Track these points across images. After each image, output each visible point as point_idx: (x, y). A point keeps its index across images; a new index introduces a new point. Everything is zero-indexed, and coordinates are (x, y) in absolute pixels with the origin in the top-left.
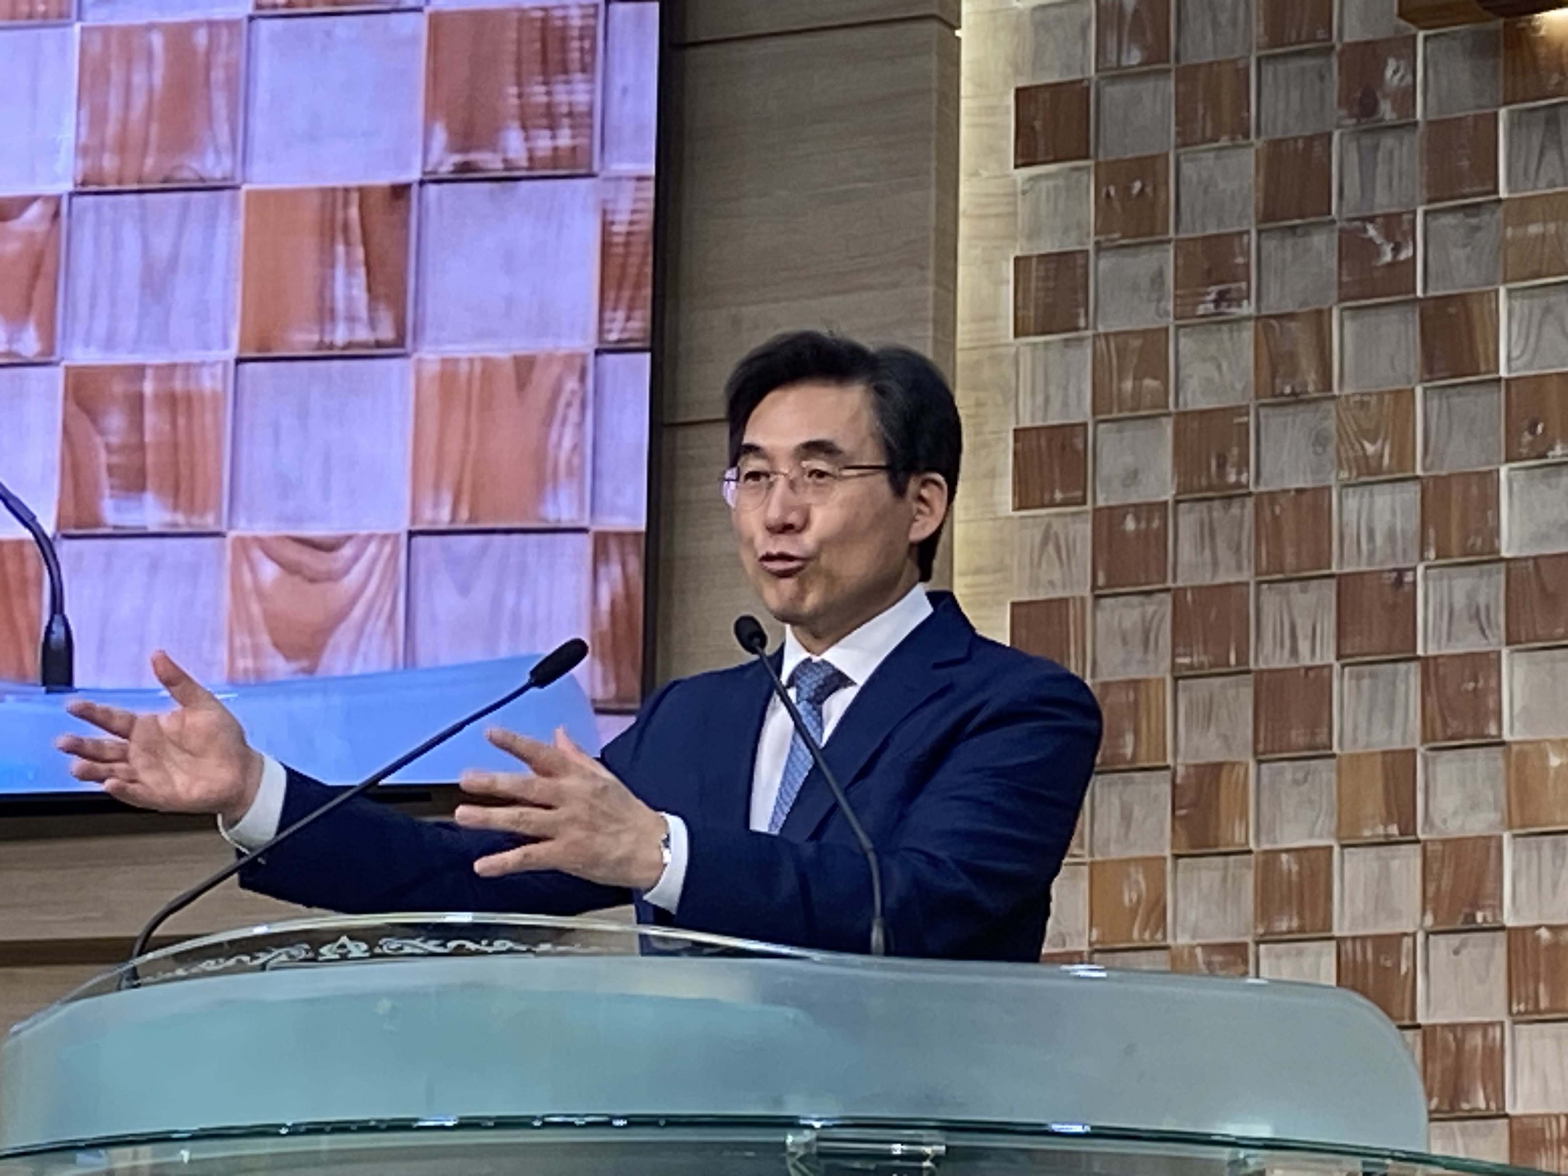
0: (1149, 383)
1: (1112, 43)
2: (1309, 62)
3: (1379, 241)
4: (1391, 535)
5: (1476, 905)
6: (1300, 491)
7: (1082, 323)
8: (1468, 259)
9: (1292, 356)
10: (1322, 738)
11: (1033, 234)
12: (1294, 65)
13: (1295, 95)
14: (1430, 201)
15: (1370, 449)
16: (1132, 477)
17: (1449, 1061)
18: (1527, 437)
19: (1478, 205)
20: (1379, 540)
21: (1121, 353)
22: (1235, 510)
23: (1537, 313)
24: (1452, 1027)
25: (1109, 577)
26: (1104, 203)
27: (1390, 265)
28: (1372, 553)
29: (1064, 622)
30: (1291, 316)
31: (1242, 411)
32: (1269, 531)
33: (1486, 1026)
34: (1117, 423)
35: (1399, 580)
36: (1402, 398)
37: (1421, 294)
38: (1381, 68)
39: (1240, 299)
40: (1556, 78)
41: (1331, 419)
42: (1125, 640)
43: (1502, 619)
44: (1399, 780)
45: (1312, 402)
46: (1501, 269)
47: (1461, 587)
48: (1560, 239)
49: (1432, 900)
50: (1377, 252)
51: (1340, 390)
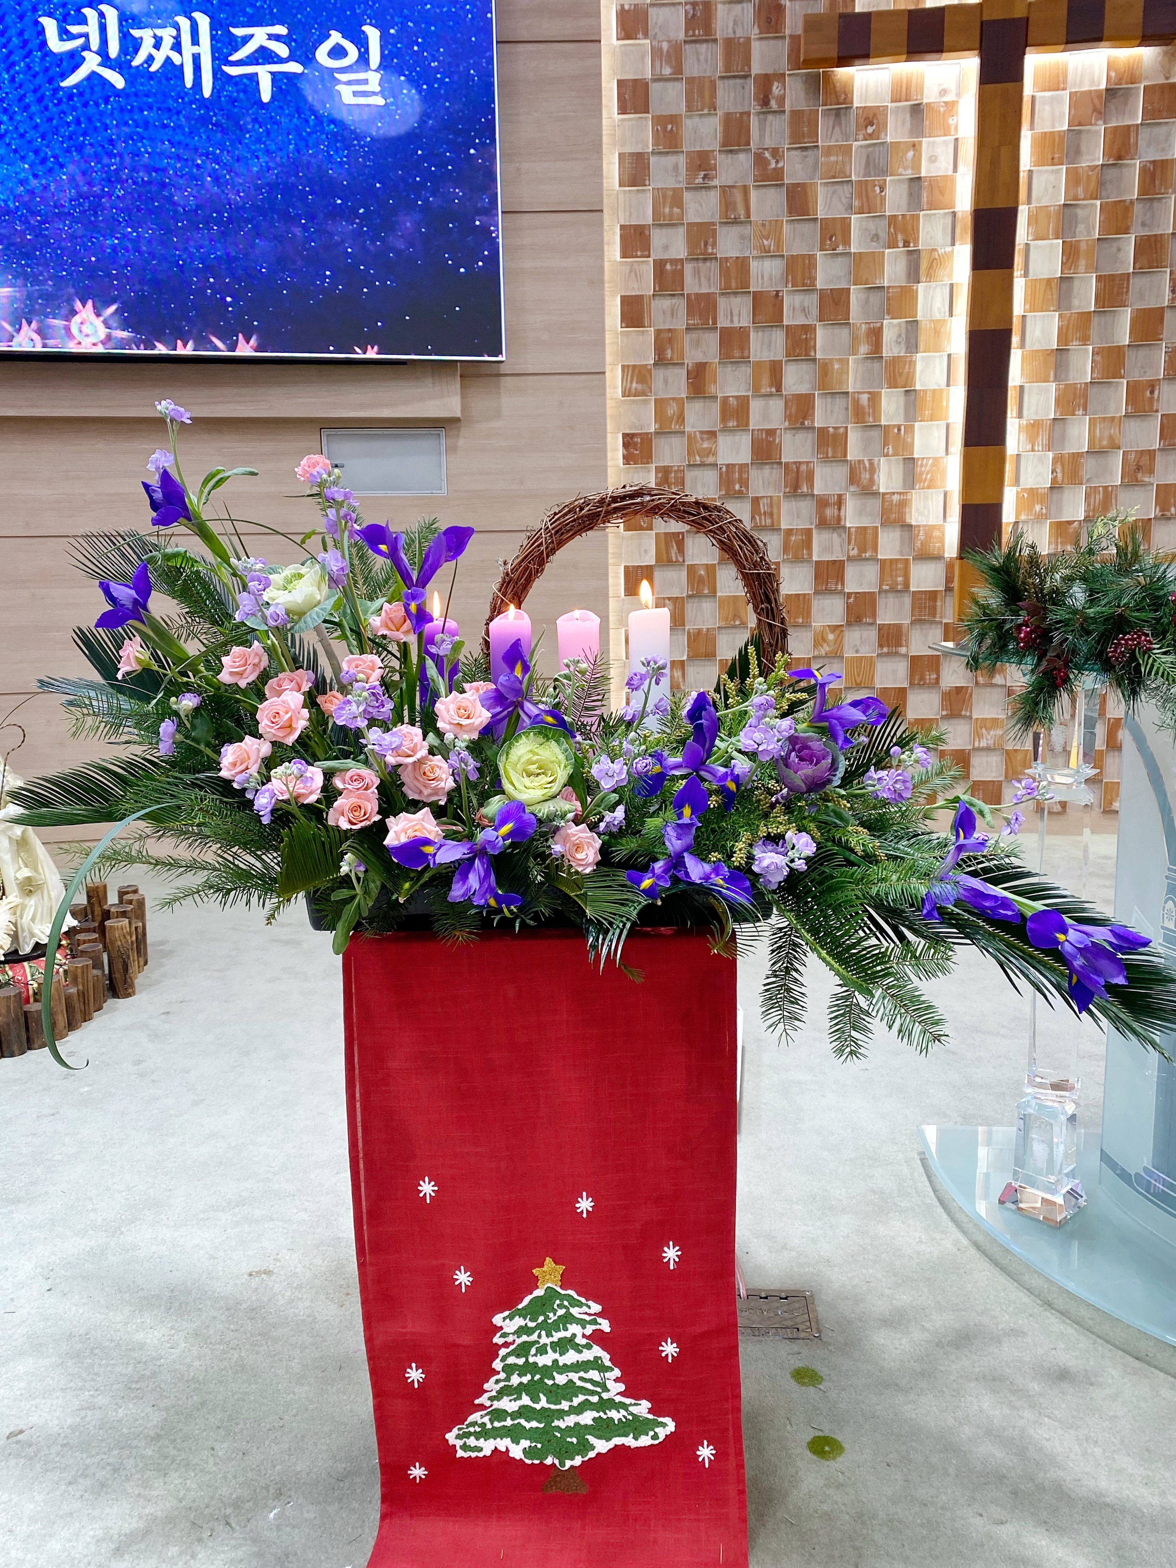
0: (676, 210)
1: (658, 65)
2: (738, 81)
3: (770, 158)
4: (771, 276)
5: (805, 418)
6: (738, 258)
7: (647, 183)
8: (803, 169)
9: (735, 203)
10: (746, 354)
11: (626, 142)
12: (732, 82)
13: (732, 95)
14: (791, 144)
15: (766, 242)
16: (666, 248)
17: (794, 475)
18: (828, 242)
19: (806, 148)
20: (766, 279)
21: (664, 196)
22: (708, 264)
24: (795, 463)
25: (660, 287)
26: (656, 133)
27: (774, 169)
28: (763, 284)
29: (642, 305)
30: (734, 187)
31: (713, 224)
32: (725, 273)
33: (807, 463)
34: (661, 225)
35: (777, 295)
36: (778, 224)
37: (786, 182)
38: (771, 86)
39: (712, 179)
40: (843, 97)
41: (747, 230)
42: (664, 313)
43: (815, 312)
44: (775, 371)
45: (741, 222)
46: (818, 174)
47: (798, 299)
48: (843, 163)
49: (788, 417)
50: (769, 163)
51: (753, 218)
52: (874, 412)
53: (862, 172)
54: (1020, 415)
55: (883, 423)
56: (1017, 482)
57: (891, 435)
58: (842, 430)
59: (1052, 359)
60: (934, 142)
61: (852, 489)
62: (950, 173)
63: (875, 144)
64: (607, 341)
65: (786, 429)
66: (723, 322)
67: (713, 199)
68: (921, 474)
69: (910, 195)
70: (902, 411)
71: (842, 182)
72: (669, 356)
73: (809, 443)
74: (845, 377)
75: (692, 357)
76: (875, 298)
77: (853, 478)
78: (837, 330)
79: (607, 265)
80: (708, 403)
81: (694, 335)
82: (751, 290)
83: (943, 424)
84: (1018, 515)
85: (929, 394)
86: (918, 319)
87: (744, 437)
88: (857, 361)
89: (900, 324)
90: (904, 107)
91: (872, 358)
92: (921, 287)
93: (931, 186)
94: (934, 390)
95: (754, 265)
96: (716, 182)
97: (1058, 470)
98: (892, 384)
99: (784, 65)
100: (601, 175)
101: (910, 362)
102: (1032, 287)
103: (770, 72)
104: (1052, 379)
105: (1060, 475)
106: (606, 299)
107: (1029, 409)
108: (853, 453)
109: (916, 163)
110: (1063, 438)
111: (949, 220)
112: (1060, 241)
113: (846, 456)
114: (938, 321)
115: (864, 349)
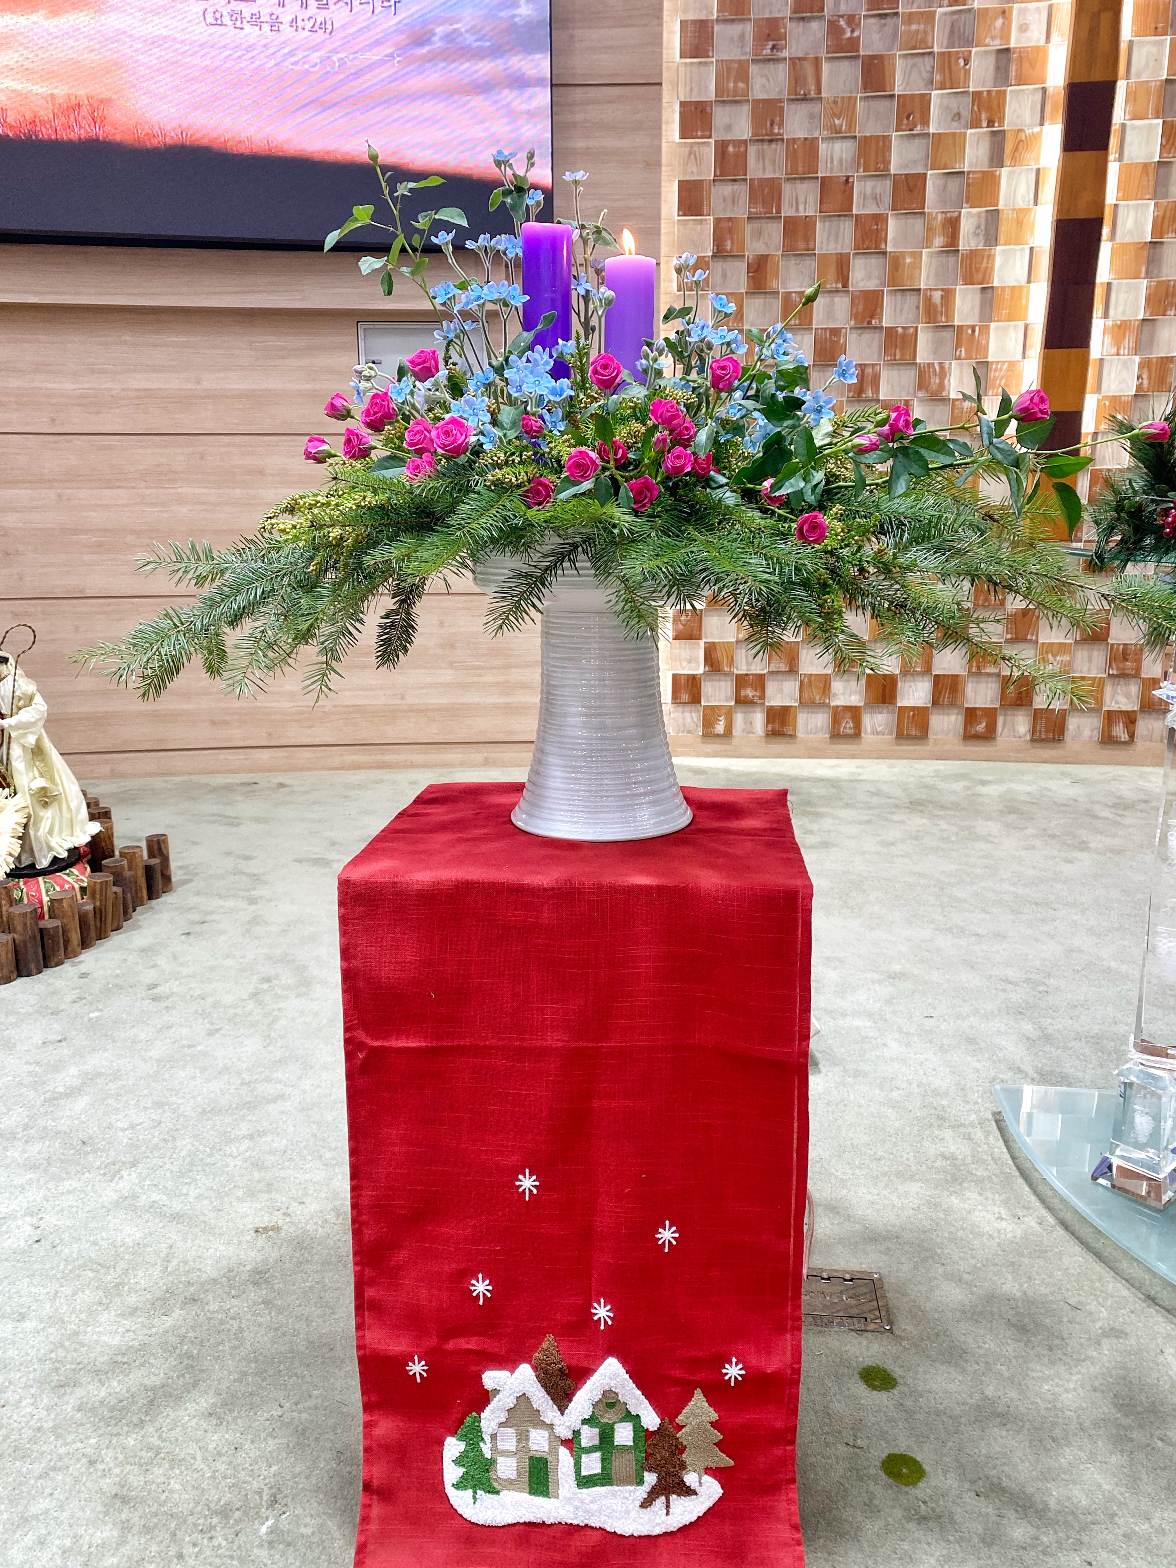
0: (741, 85)
3: (845, 26)
4: (841, 160)
5: (872, 317)
6: (806, 139)
7: (710, 54)
8: (880, 39)
9: (805, 77)
10: (811, 246)
14: (868, 10)
15: (837, 122)
16: (729, 128)
18: (905, 121)
19: (885, 15)
20: (835, 163)
21: (729, 70)
22: (773, 146)
23: (909, 67)
24: (860, 365)
25: (721, 171)
27: (849, 39)
28: (832, 169)
29: (701, 191)
32: (792, 156)
33: (873, 365)
34: (723, 102)
35: (847, 181)
36: (852, 100)
37: (862, 53)
39: (781, 50)
41: (816, 108)
42: (725, 200)
43: (888, 200)
44: (842, 266)
45: (812, 99)
46: (897, 44)
47: (869, 185)
48: (925, 32)
49: (854, 315)
50: (844, 32)
51: (824, 95)
52: (947, 311)
53: (945, 42)
54: (1106, 315)
55: (956, 323)
56: (1098, 389)
57: (964, 336)
58: (911, 330)
59: (1145, 253)
60: (1026, 9)
61: (920, 394)
62: (1042, 43)
63: (960, 11)
64: (663, 231)
65: (851, 328)
66: (787, 211)
67: (782, 72)
68: (995, 379)
69: (997, 68)
70: (977, 310)
71: (923, 54)
72: (729, 248)
73: (876, 343)
74: (917, 271)
75: (754, 248)
76: (954, 185)
77: (922, 383)
78: (911, 221)
79: (664, 146)
80: (770, 300)
81: (757, 224)
82: (820, 175)
83: (1021, 324)
84: (1097, 425)
85: (1007, 291)
86: (1000, 207)
87: (806, 337)
88: (931, 255)
89: (979, 214)
91: (947, 252)
92: (1004, 172)
93: (1020, 58)
94: (1013, 287)
95: (823, 147)
96: (785, 54)
97: (1145, 376)
98: (969, 280)
100: (661, 44)
101: (989, 256)
102: (1126, 171)
104: (1143, 275)
105: (1146, 382)
106: (663, 184)
107: (1116, 309)
108: (923, 355)
109: (1005, 34)
110: (1152, 340)
111: (1038, 97)
112: (1160, 121)
113: (915, 358)
114: (1022, 210)
115: (939, 241)
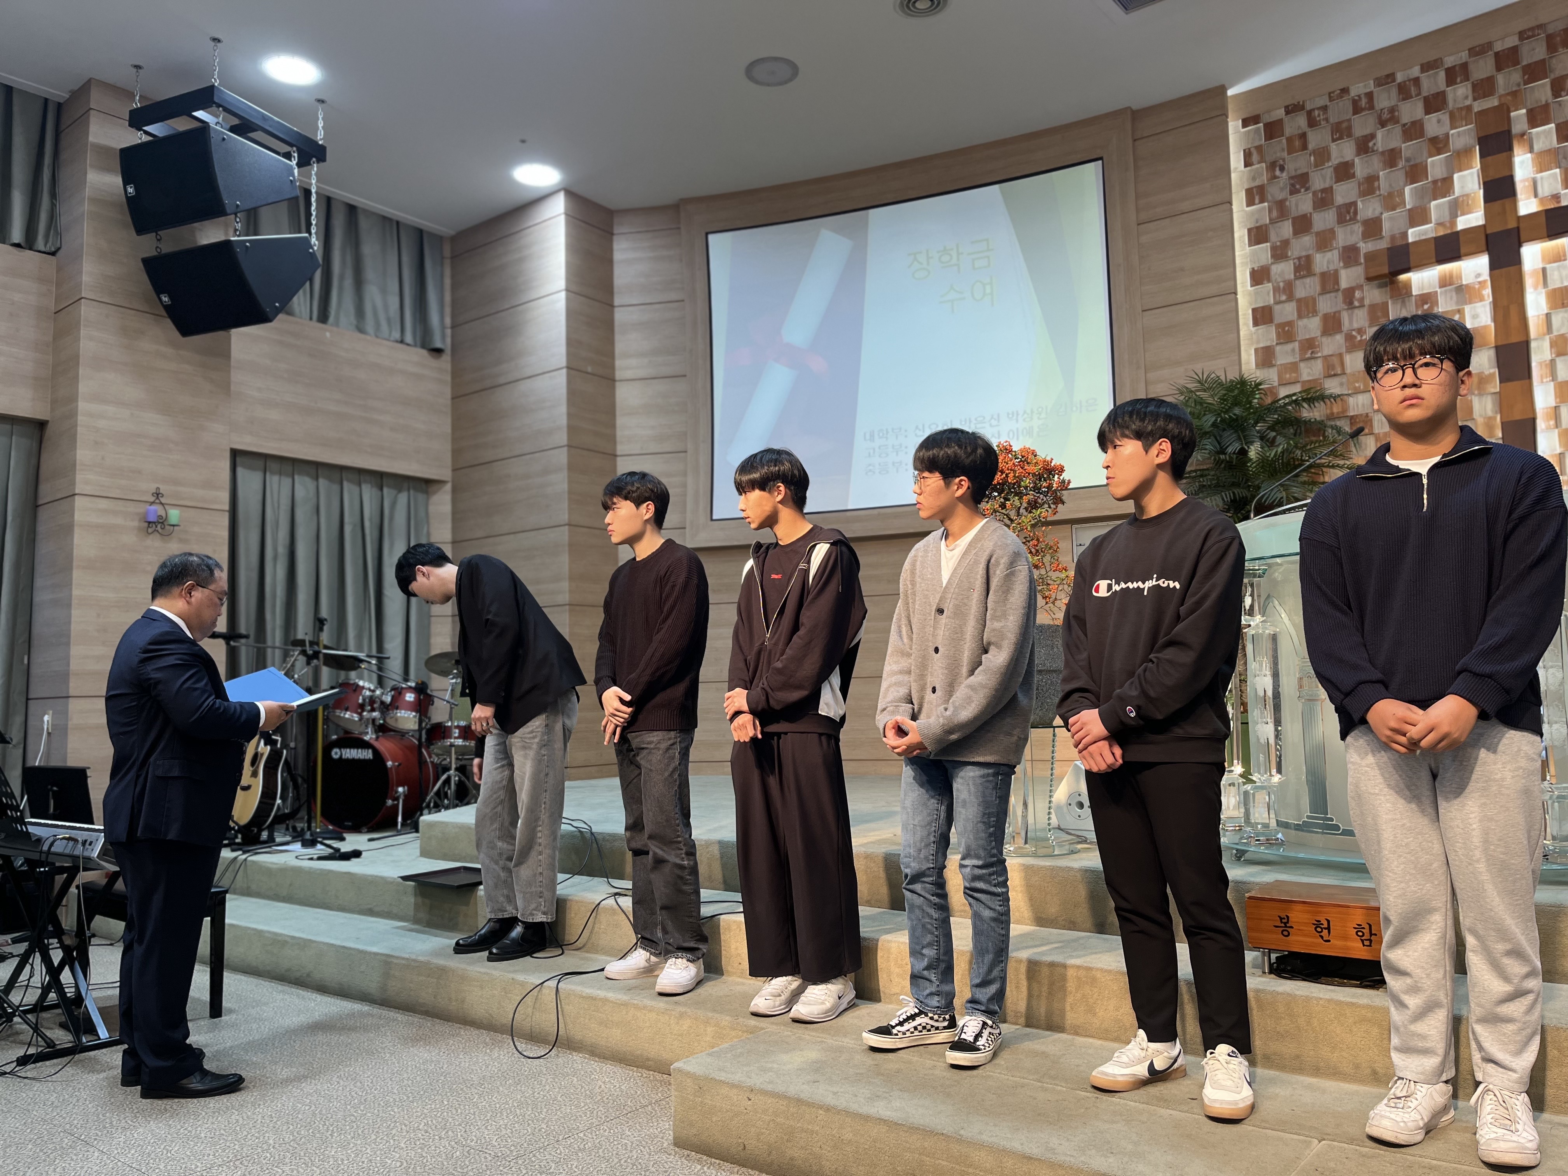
1: (1277, 296)
2: (1333, 294)
9: (1333, 365)
11: (1258, 342)
12: (1328, 296)
13: (1330, 302)
21: (1286, 368)
26: (1278, 334)
27: (1360, 341)
30: (1332, 355)
31: (1320, 378)
34: (1284, 385)
38: (1354, 293)
39: (1317, 353)
40: (1404, 291)
41: (1344, 378)
45: (1339, 375)
50: (1356, 337)
51: (1348, 371)
60: (1474, 307)
67: (1319, 364)
82: (1349, 415)
90: (1451, 290)
95: (1350, 400)
96: (1319, 355)
99: (1362, 280)
100: (1238, 364)
103: (1354, 284)
114: (1491, 418)
